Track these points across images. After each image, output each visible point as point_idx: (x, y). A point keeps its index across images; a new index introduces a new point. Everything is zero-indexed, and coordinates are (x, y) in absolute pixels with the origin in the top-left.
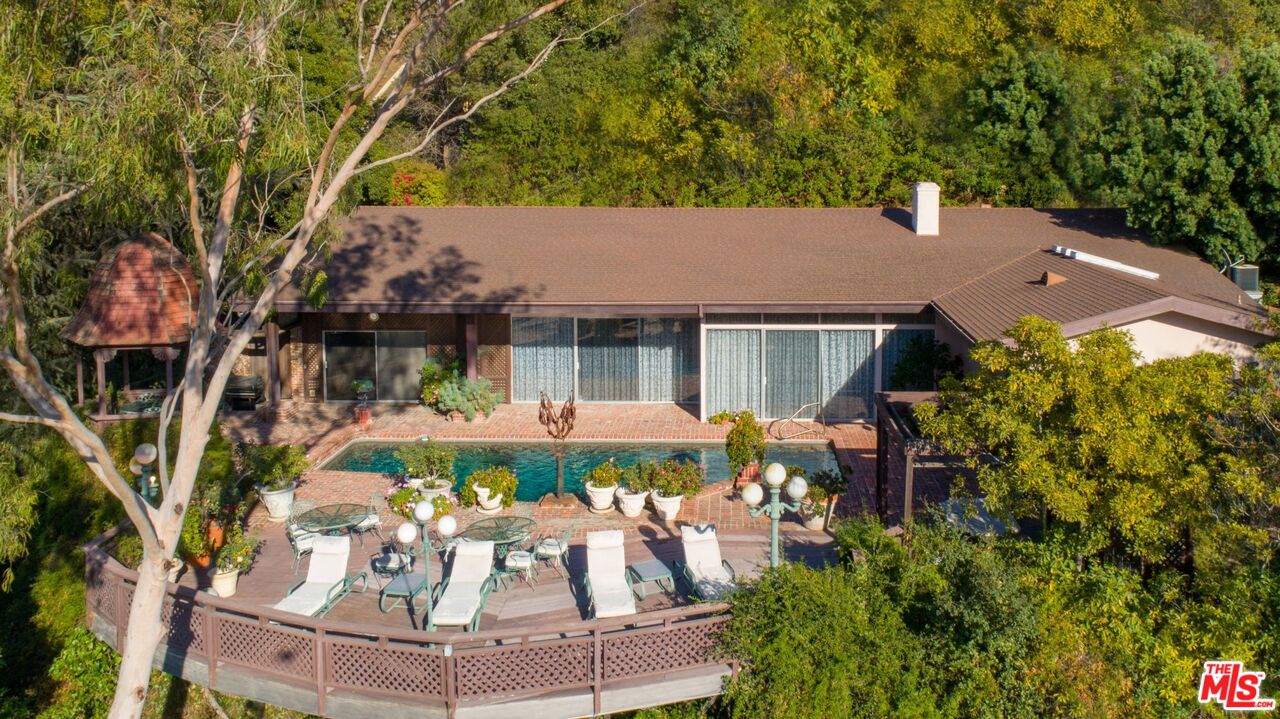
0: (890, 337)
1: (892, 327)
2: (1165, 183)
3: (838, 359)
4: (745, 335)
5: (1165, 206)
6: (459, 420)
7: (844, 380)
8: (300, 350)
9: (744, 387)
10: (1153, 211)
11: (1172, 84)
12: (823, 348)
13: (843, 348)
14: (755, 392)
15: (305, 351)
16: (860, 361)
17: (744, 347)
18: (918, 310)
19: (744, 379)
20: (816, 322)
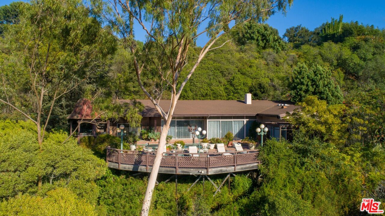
0: (247, 122)
1: (248, 120)
2: (300, 92)
3: (236, 127)
4: (216, 122)
5: (299, 97)
6: (153, 141)
7: (238, 131)
8: (112, 128)
9: (216, 133)
10: (297, 98)
11: (300, 73)
12: (233, 124)
13: (237, 125)
14: (219, 134)
15: (113, 128)
16: (241, 127)
17: (216, 124)
18: (255, 115)
19: (216, 132)
20: (232, 119)
